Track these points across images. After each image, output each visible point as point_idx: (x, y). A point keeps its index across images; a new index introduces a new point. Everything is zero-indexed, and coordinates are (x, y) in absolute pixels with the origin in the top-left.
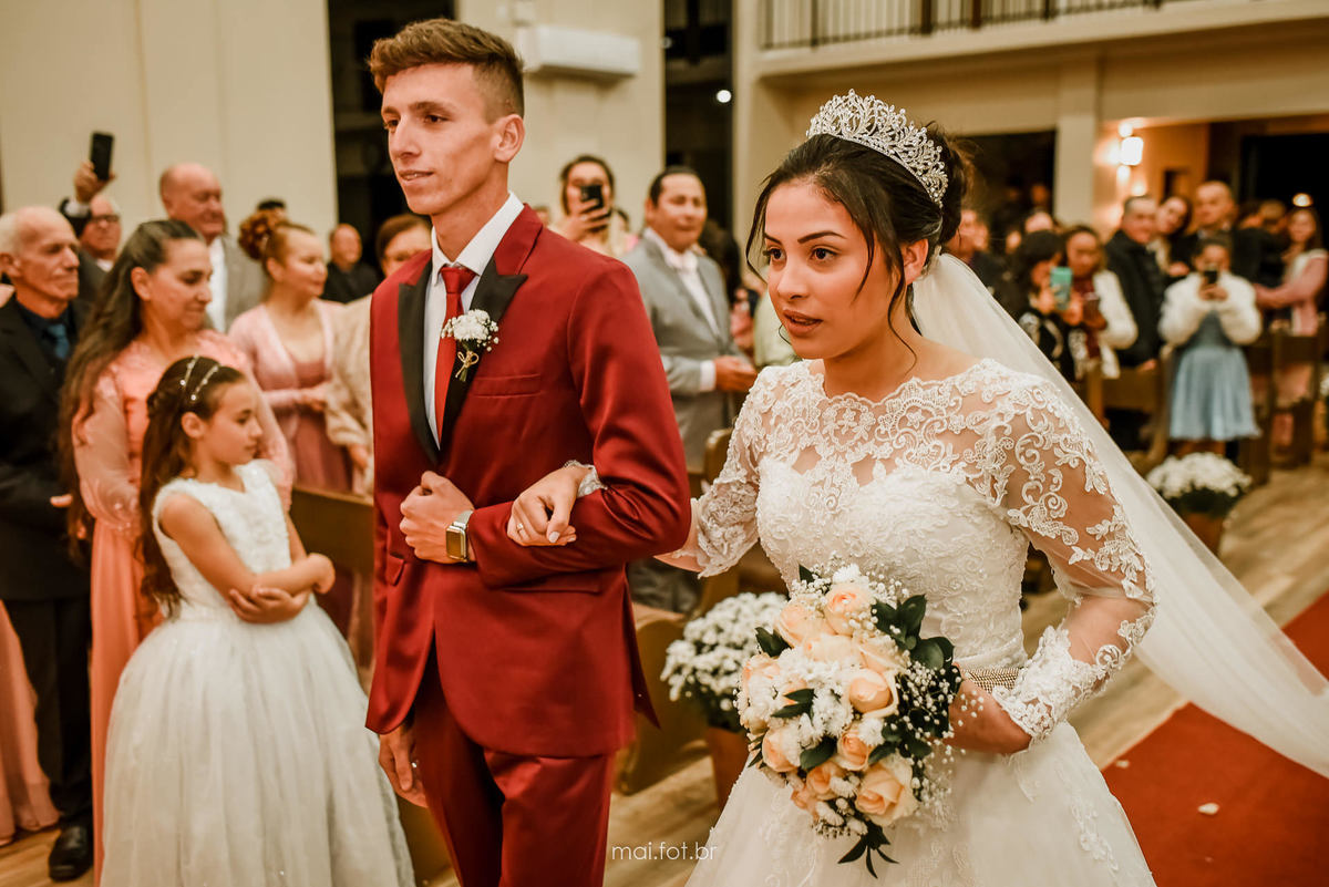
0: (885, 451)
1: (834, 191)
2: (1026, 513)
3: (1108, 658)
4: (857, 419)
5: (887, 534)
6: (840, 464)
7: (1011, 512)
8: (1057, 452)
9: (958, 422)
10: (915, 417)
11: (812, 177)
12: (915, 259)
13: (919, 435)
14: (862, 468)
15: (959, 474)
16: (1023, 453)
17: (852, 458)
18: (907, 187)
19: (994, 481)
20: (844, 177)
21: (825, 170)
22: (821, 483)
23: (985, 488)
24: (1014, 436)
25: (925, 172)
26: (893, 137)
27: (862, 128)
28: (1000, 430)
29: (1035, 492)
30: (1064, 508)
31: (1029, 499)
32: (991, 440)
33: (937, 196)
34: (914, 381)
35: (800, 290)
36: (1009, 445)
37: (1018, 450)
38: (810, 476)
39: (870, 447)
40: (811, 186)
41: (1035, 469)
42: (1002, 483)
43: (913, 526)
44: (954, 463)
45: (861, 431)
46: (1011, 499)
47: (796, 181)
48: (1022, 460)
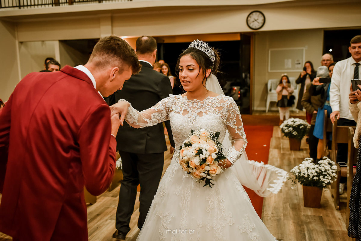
0: (205, 110)
1: (193, 57)
2: (230, 123)
3: (242, 151)
4: (197, 104)
5: (207, 126)
6: (194, 113)
7: (227, 123)
8: (236, 111)
9: (219, 105)
10: (211, 104)
11: (189, 54)
12: (208, 72)
13: (212, 107)
14: (200, 114)
15: (220, 115)
16: (231, 111)
17: (197, 112)
18: (207, 58)
19: (225, 116)
20: (195, 54)
21: (192, 53)
22: (190, 117)
23: (224, 118)
24: (230, 108)
25: (211, 56)
26: (205, 49)
27: (200, 46)
28: (227, 106)
29: (231, 119)
30: (236, 122)
31: (230, 120)
32: (226, 108)
33: (213, 61)
34: (209, 97)
35: (186, 76)
36: (229, 109)
37: (230, 110)
38: (187, 116)
39: (201, 110)
40: (189, 56)
41: (232, 114)
42: (226, 117)
43: (212, 125)
44: (219, 113)
45: (198, 107)
46: (228, 120)
47: (186, 55)
48: (231, 112)
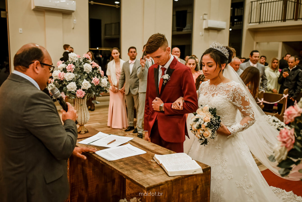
0: (217, 92)
1: (212, 56)
2: (236, 103)
3: (245, 125)
4: (213, 88)
5: (215, 104)
6: (210, 94)
7: (233, 102)
8: (241, 94)
9: (227, 89)
10: (222, 88)
11: (209, 54)
12: (224, 66)
13: (221, 90)
14: (213, 95)
15: (226, 96)
16: (236, 94)
17: (212, 93)
18: (223, 56)
19: (231, 98)
20: (213, 54)
21: (211, 53)
22: (207, 97)
23: (230, 99)
24: (235, 91)
25: (226, 53)
26: (221, 49)
27: (217, 47)
28: (232, 90)
29: (237, 100)
30: (242, 102)
31: (236, 101)
32: (231, 92)
33: (227, 57)
34: (222, 83)
35: (207, 70)
36: (234, 92)
37: (235, 93)
38: (206, 96)
39: (214, 92)
40: (209, 55)
41: (237, 96)
42: (232, 98)
43: (219, 103)
44: (226, 94)
45: (214, 90)
46: (234, 100)
47: (207, 54)
48: (235, 95)
